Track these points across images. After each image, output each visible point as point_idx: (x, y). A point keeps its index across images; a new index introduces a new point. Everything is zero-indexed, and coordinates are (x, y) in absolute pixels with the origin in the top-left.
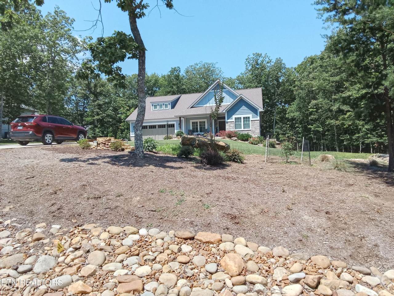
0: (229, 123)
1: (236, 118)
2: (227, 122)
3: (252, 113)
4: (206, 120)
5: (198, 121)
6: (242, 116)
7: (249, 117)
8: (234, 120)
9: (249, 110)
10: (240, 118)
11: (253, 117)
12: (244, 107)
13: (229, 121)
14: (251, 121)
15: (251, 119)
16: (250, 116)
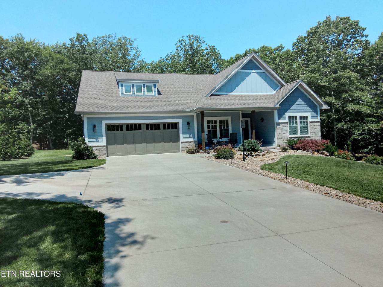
0: (281, 125)
1: (290, 117)
2: (278, 124)
3: (311, 110)
4: (229, 118)
5: (218, 119)
6: (298, 115)
7: (307, 117)
8: (287, 120)
9: (306, 106)
10: (296, 117)
11: (312, 117)
12: (300, 101)
13: (280, 121)
14: (311, 122)
15: (310, 120)
16: (308, 114)
